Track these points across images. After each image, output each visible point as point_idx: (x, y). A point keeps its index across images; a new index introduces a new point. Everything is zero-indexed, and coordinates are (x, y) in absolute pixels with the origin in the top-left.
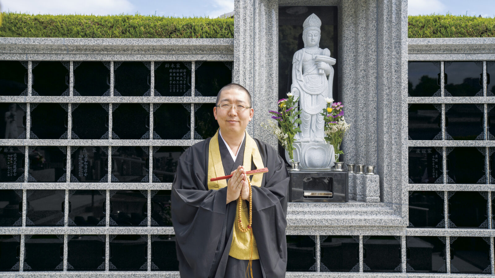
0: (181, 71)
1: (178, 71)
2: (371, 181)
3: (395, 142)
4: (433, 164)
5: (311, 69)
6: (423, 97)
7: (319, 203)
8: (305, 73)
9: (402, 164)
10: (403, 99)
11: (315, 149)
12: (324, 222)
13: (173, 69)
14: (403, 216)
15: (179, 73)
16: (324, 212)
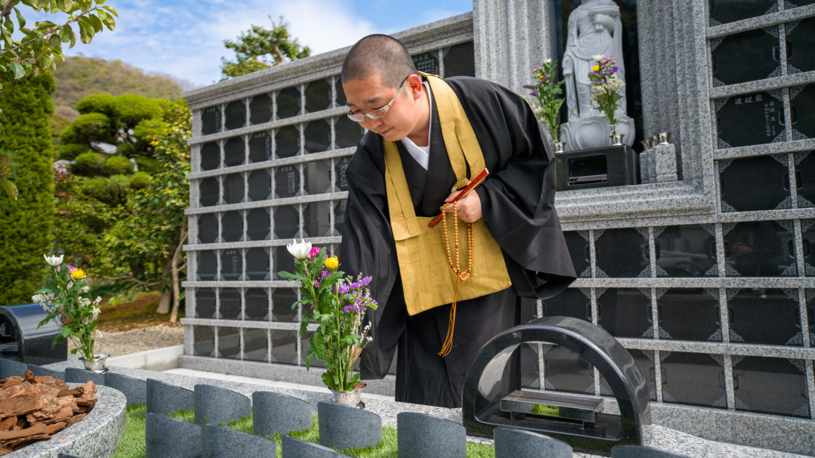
0: (429, 62)
1: (426, 63)
2: (663, 153)
3: (692, 92)
4: (767, 116)
5: (586, 28)
6: (739, 22)
7: (589, 190)
8: (581, 35)
9: (700, 120)
10: (696, 28)
11: (587, 124)
12: (590, 210)
13: (421, 62)
14: (705, 192)
15: (427, 65)
16: (593, 198)
